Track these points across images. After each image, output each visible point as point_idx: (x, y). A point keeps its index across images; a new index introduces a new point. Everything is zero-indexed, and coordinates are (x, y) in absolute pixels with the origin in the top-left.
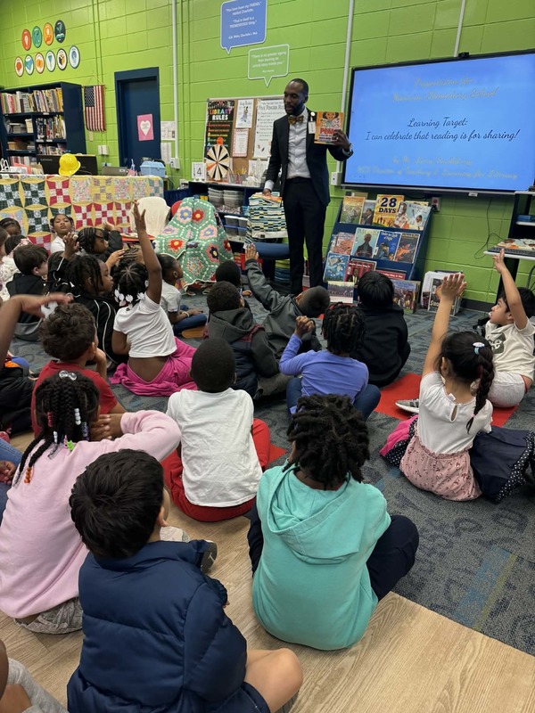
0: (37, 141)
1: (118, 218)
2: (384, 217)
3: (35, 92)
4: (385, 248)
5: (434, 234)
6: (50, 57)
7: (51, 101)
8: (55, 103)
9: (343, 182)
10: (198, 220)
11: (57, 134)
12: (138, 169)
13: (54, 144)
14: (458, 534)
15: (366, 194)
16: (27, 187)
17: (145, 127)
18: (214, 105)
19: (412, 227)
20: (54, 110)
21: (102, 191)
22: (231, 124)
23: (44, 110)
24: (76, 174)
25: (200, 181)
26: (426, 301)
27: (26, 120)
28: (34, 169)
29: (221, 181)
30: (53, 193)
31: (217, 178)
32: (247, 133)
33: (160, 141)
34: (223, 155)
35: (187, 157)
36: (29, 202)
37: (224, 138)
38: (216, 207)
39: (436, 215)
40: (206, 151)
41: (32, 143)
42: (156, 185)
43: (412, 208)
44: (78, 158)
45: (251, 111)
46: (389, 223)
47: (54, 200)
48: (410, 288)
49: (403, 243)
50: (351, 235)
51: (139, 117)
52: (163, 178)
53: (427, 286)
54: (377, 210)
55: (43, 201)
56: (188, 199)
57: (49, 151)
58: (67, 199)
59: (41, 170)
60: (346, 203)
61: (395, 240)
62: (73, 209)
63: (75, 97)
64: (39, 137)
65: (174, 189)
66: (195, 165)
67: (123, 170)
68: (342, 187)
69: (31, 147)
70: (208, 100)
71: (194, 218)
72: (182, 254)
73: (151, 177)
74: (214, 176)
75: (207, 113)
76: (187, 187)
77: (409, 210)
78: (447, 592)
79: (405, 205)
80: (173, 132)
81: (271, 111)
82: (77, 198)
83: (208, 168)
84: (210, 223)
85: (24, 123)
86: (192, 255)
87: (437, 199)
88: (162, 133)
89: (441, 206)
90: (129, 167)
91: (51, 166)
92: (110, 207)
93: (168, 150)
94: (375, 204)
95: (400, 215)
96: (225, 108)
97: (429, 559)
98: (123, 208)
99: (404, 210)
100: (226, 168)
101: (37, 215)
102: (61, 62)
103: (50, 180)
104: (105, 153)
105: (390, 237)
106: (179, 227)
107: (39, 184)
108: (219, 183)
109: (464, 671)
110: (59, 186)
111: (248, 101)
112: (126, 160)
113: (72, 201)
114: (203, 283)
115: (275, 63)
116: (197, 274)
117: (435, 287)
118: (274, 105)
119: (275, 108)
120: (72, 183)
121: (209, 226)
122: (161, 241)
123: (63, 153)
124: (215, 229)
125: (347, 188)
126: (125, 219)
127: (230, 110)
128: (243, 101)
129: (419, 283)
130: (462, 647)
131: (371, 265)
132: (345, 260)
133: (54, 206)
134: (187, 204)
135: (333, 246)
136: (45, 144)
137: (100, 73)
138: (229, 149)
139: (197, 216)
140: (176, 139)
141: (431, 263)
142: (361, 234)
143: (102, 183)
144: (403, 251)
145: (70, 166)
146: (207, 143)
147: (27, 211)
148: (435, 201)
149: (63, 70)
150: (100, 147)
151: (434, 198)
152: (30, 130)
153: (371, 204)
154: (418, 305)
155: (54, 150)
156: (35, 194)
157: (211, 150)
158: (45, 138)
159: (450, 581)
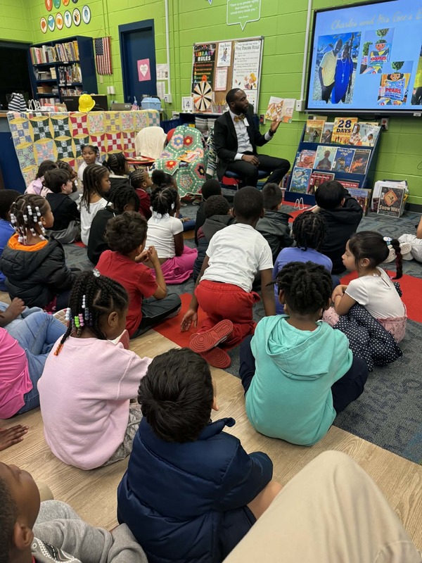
0: (60, 85)
1: (125, 145)
2: (340, 136)
3: (57, 45)
4: (342, 162)
5: (383, 149)
6: (67, 16)
7: (70, 52)
8: (72, 50)
9: (306, 108)
10: (188, 144)
11: (75, 79)
12: (139, 105)
13: (73, 87)
14: (406, 391)
15: (326, 118)
16: (55, 122)
17: (143, 69)
18: (199, 49)
19: (364, 144)
20: (72, 59)
21: (113, 123)
22: (213, 64)
23: (64, 60)
24: (92, 110)
25: (189, 112)
26: (376, 205)
27: (51, 69)
28: (60, 108)
29: (205, 111)
30: (75, 126)
31: (202, 109)
32: (226, 71)
33: (156, 81)
34: (207, 90)
35: (178, 93)
36: (57, 134)
37: (207, 75)
38: (202, 133)
39: (384, 134)
40: (193, 87)
41: (56, 87)
42: (154, 116)
43: (364, 128)
44: (93, 98)
45: (229, 52)
46: (345, 142)
47: (76, 132)
48: (363, 195)
49: (358, 157)
50: (313, 152)
51: (139, 62)
52: (159, 111)
53: (377, 193)
54: (335, 131)
55: (67, 133)
56: (180, 127)
57: (68, 93)
58: (85, 131)
59: (65, 108)
60: (309, 125)
61: (350, 155)
62: (90, 139)
63: (87, 47)
64: (61, 82)
65: (168, 120)
66: (185, 99)
67: (128, 106)
68: (305, 113)
69: (55, 91)
70: (194, 45)
71: (185, 143)
72: (176, 172)
73: (150, 110)
74: (200, 108)
75: (194, 55)
76: (178, 118)
77: (362, 130)
78: (397, 436)
79: (358, 125)
80: (167, 73)
81: (245, 51)
82: (93, 130)
83: (195, 101)
84: (198, 146)
85: (49, 71)
86: (184, 173)
87: (386, 120)
88: (158, 74)
89: (389, 125)
90: (132, 103)
91: (73, 105)
92: (119, 136)
93: (162, 87)
94: (333, 125)
95: (354, 134)
96: (208, 51)
97: (382, 410)
98: (129, 136)
99: (358, 130)
100: (209, 100)
101: (64, 145)
102: (76, 20)
103: (72, 116)
104: (113, 93)
105: (345, 152)
106: (173, 152)
107: (64, 120)
108: (204, 113)
109: (412, 496)
110: (79, 121)
111: (227, 43)
112: (129, 97)
113: (90, 133)
114: (192, 195)
115: (249, 10)
116: (188, 188)
117: (383, 193)
118: (249, 46)
119: (249, 48)
120: (89, 118)
121: (197, 149)
122: (159, 162)
123: (82, 94)
124: (202, 151)
125: (309, 113)
126: (130, 146)
127: (212, 52)
128: (223, 44)
129: (370, 190)
130: (410, 478)
131: (330, 177)
132: (308, 173)
133: (76, 137)
134: (179, 132)
135: (298, 161)
136: (66, 88)
137: (107, 27)
138: (212, 84)
139: (188, 142)
140: (168, 79)
141: (379, 173)
142: (322, 150)
143: (112, 117)
144: (356, 165)
145: (87, 104)
146: (194, 80)
147: (56, 142)
148: (384, 122)
149: (78, 26)
150: (108, 88)
151: (383, 119)
152: (54, 77)
153: (330, 126)
154: (369, 209)
155: (73, 92)
156: (61, 128)
157: (197, 86)
158: (66, 83)
159: (400, 427)
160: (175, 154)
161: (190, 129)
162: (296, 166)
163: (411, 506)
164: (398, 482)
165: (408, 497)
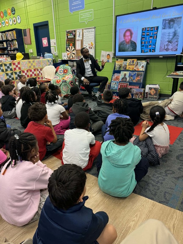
0: (8, 49)
1: (38, 74)
2: (130, 67)
3: (6, 32)
4: (131, 78)
5: (148, 72)
6: (10, 20)
7: (12, 35)
8: (13, 36)
9: (115, 56)
10: (65, 73)
11: (15, 47)
12: (43, 57)
13: (14, 50)
14: (166, 175)
15: (124, 59)
16: (5, 65)
17: (45, 42)
18: (69, 33)
19: (140, 70)
20: (13, 38)
21: (32, 65)
22: (75, 38)
23: (10, 39)
24: (22, 59)
25: (65, 59)
26: (147, 95)
28: (8, 59)
29: (73, 59)
30: (15, 67)
31: (71, 58)
32: (80, 41)
33: (50, 47)
34: (72, 50)
35: (60, 51)
36: (6, 70)
37: (72, 44)
38: (72, 68)
39: (148, 65)
40: (67, 49)
41: (6, 50)
42: (50, 61)
43: (140, 63)
44: (23, 54)
45: (81, 33)
46: (132, 69)
47: (15, 69)
48: (141, 91)
49: (138, 75)
50: (119, 74)
51: (43, 39)
52: (52, 59)
53: (147, 90)
54: (128, 65)
55: (11, 70)
56: (62, 65)
57: (12, 52)
58: (20, 68)
59: (10, 59)
60: (117, 63)
61: (135, 75)
62: (22, 72)
63: (20, 33)
64: (9, 48)
65: (57, 62)
66: (63, 54)
67: (38, 57)
68: (115, 58)
69: (6, 52)
70: (66, 31)
71: (64, 72)
72: (61, 85)
73: (48, 59)
74: (70, 57)
75: (66, 35)
76: (61, 62)
77: (139, 64)
78: (165, 196)
79: (137, 62)
80: (55, 43)
81: (88, 33)
82: (23, 68)
83: (68, 55)
84: (70, 73)
85: (3, 44)
86: (64, 85)
87: (149, 59)
88: (51, 44)
89: (150, 61)
90: (40, 56)
91: (14, 57)
92: (35, 70)
93: (53, 49)
94: (127, 63)
95: (136, 66)
96: (72, 33)
97: (157, 185)
98: (39, 70)
99: (137, 64)
100: (74, 54)
101: (10, 75)
102: (14, 22)
103: (13, 62)
104: (32, 52)
105: (133, 74)
106: (59, 76)
107: (9, 64)
108: (72, 59)
109: (174, 225)
110: (17, 64)
111: (80, 30)
112: (39, 54)
113: (21, 69)
115: (89, 16)
117: (150, 90)
118: (89, 31)
119: (90, 32)
120: (21, 63)
121: (70, 74)
122: (53, 80)
123: (17, 52)
124: (72, 75)
125: (117, 58)
126: (40, 74)
127: (74, 34)
128: (78, 30)
129: (144, 89)
130: (172, 216)
131: (127, 84)
132: (118, 83)
133: (15, 71)
134: (61, 68)
135: (113, 78)
136: (11, 50)
137: (28, 24)
138: (75, 47)
140: (56, 45)
141: (148, 82)
142: (122, 73)
143: (32, 62)
144: (138, 78)
145: (20, 57)
146: (67, 46)
147: (6, 74)
148: (148, 60)
149: (15, 24)
150: (30, 50)
151: (147, 59)
152: (5, 46)
153: (125, 63)
154: (144, 97)
155: (14, 52)
156: (8, 67)
157: (68, 48)
158: (11, 48)
159: (165, 192)
160: (60, 77)
161: (66, 66)
162: (112, 80)
163: (174, 230)
164: (167, 218)
165: (172, 225)
